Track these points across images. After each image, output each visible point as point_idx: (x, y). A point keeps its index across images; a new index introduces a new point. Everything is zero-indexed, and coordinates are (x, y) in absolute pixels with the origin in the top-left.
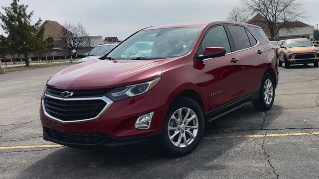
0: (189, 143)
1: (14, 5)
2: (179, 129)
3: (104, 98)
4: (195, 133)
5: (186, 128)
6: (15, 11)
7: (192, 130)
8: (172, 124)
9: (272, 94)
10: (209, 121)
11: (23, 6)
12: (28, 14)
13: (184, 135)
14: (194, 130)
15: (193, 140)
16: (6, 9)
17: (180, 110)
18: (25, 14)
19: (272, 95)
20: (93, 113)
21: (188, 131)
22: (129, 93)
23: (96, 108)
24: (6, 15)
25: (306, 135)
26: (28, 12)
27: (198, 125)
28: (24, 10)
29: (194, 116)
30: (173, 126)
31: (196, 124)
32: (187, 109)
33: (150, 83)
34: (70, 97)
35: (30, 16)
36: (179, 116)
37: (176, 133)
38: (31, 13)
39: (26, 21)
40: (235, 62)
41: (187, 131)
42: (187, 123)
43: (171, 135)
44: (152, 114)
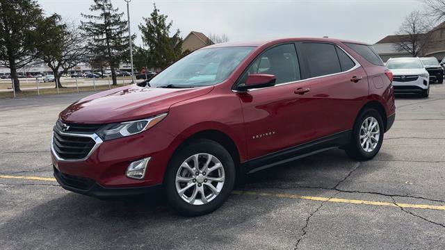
0: (209, 201)
1: (154, 14)
2: (195, 180)
3: (93, 136)
4: (220, 187)
5: (206, 180)
6: (155, 22)
7: (215, 184)
8: (184, 173)
9: (377, 138)
10: (251, 172)
11: (163, 16)
12: (167, 25)
13: (201, 189)
14: (219, 183)
15: (215, 196)
16: (146, 20)
17: (196, 156)
18: (164, 25)
19: (377, 140)
20: (83, 152)
21: (209, 184)
22: (124, 132)
23: (85, 147)
24: (146, 26)
25: (387, 207)
26: (167, 23)
27: (224, 177)
28: (163, 21)
29: (218, 165)
30: (186, 176)
31: (221, 175)
32: (207, 156)
33: (149, 120)
34: (66, 131)
35: (168, 27)
36: (195, 164)
37: (190, 185)
38: (170, 24)
39: (165, 33)
40: (302, 93)
41: (207, 184)
42: (207, 174)
43: (182, 187)
44: (147, 160)
